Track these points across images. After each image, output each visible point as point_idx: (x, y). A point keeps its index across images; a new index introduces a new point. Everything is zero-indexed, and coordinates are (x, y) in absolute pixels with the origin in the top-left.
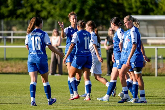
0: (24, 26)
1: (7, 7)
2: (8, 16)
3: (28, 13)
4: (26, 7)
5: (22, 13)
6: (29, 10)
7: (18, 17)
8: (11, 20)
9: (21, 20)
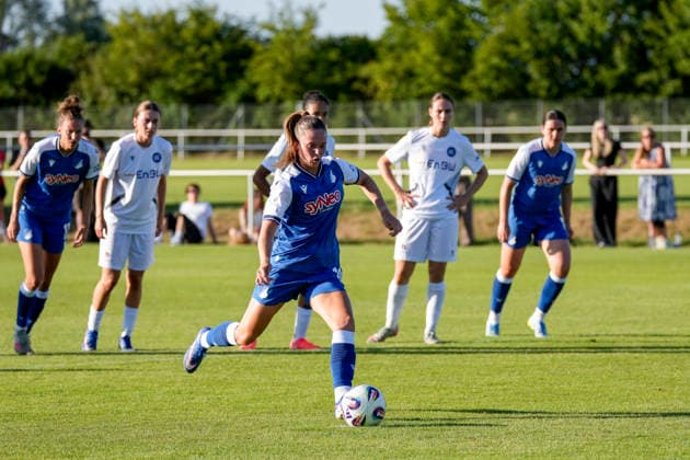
0: (653, 114)
1: (613, 66)
2: (615, 91)
3: (661, 82)
4: (657, 68)
5: (649, 83)
6: (665, 73)
7: (639, 91)
8: (623, 101)
9: (646, 98)
